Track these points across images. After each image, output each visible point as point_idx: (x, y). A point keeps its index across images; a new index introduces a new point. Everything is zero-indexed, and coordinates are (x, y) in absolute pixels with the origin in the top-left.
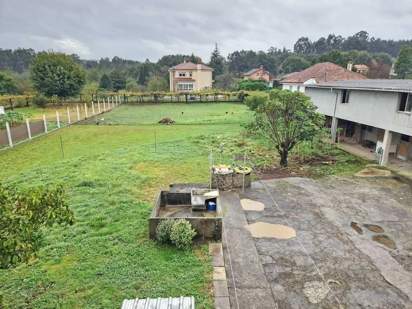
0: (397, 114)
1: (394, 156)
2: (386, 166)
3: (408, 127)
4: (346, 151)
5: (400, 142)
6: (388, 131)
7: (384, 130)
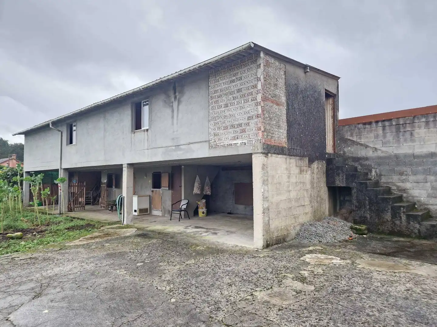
0: (133, 135)
1: (149, 213)
2: (132, 224)
3: (148, 149)
4: (80, 217)
5: (153, 191)
6: (126, 166)
7: (122, 165)
